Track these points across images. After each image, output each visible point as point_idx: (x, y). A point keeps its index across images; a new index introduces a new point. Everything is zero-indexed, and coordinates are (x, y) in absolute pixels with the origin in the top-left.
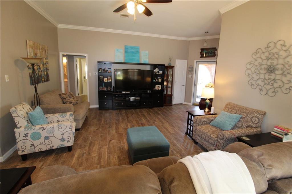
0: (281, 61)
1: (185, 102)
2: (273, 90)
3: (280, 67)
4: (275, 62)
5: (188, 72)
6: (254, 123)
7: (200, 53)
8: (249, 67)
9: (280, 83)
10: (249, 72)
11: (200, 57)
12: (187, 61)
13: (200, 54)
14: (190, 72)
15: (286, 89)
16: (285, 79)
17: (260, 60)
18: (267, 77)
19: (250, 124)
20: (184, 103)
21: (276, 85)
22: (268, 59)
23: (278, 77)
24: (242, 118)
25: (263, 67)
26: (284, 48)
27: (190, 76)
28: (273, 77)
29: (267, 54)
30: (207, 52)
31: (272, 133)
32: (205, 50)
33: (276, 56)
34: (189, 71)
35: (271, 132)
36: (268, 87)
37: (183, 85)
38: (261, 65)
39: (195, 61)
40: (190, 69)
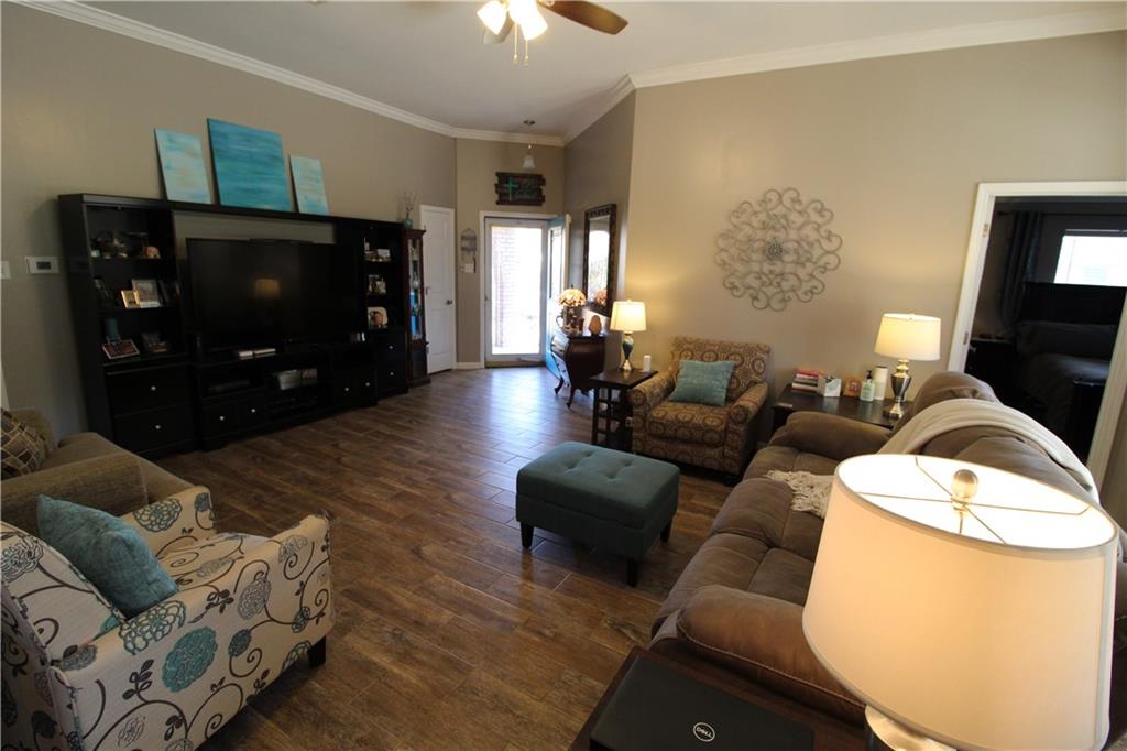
0: (793, 235)
1: (458, 361)
2: (780, 296)
3: (791, 246)
4: (781, 235)
5: (460, 251)
6: (758, 374)
7: (494, 189)
8: (722, 243)
9: (793, 281)
10: (724, 256)
11: (498, 203)
12: (452, 212)
13: (497, 192)
14: (466, 253)
15: (806, 293)
16: (802, 273)
17: (748, 230)
18: (766, 267)
19: (754, 377)
20: (454, 365)
21: (785, 285)
22: (764, 227)
23: (789, 268)
24: (736, 367)
25: (757, 245)
26: (797, 207)
27: (469, 268)
28: (778, 268)
29: (762, 216)
30: (517, 186)
31: (794, 385)
32: (511, 179)
33: (783, 222)
34: (463, 249)
35: (790, 385)
36: (770, 290)
37: (449, 302)
38: (750, 240)
39: (482, 214)
40: (466, 244)
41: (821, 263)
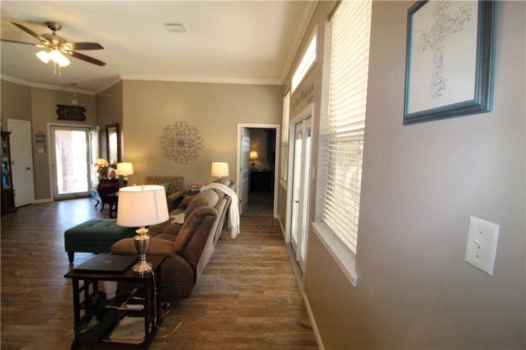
0: (187, 137)
1: (36, 198)
2: (185, 159)
3: (186, 141)
4: (183, 137)
5: (35, 142)
6: (179, 187)
7: (55, 113)
8: (162, 140)
9: (189, 153)
10: (164, 145)
11: (58, 119)
12: (29, 123)
13: (57, 113)
14: (39, 143)
15: (193, 157)
16: (191, 150)
17: (171, 135)
18: (179, 149)
19: (177, 188)
20: (33, 201)
21: (186, 155)
22: (177, 134)
23: (187, 149)
24: (170, 185)
25: (175, 141)
26: (187, 128)
27: (41, 151)
28: (183, 149)
29: (176, 131)
30: (69, 112)
31: (192, 190)
32: (65, 109)
33: (183, 133)
34: (37, 141)
35: (191, 190)
36: (181, 157)
37: (28, 169)
38: (173, 139)
39: (49, 124)
40: (39, 139)
41: (197, 147)
